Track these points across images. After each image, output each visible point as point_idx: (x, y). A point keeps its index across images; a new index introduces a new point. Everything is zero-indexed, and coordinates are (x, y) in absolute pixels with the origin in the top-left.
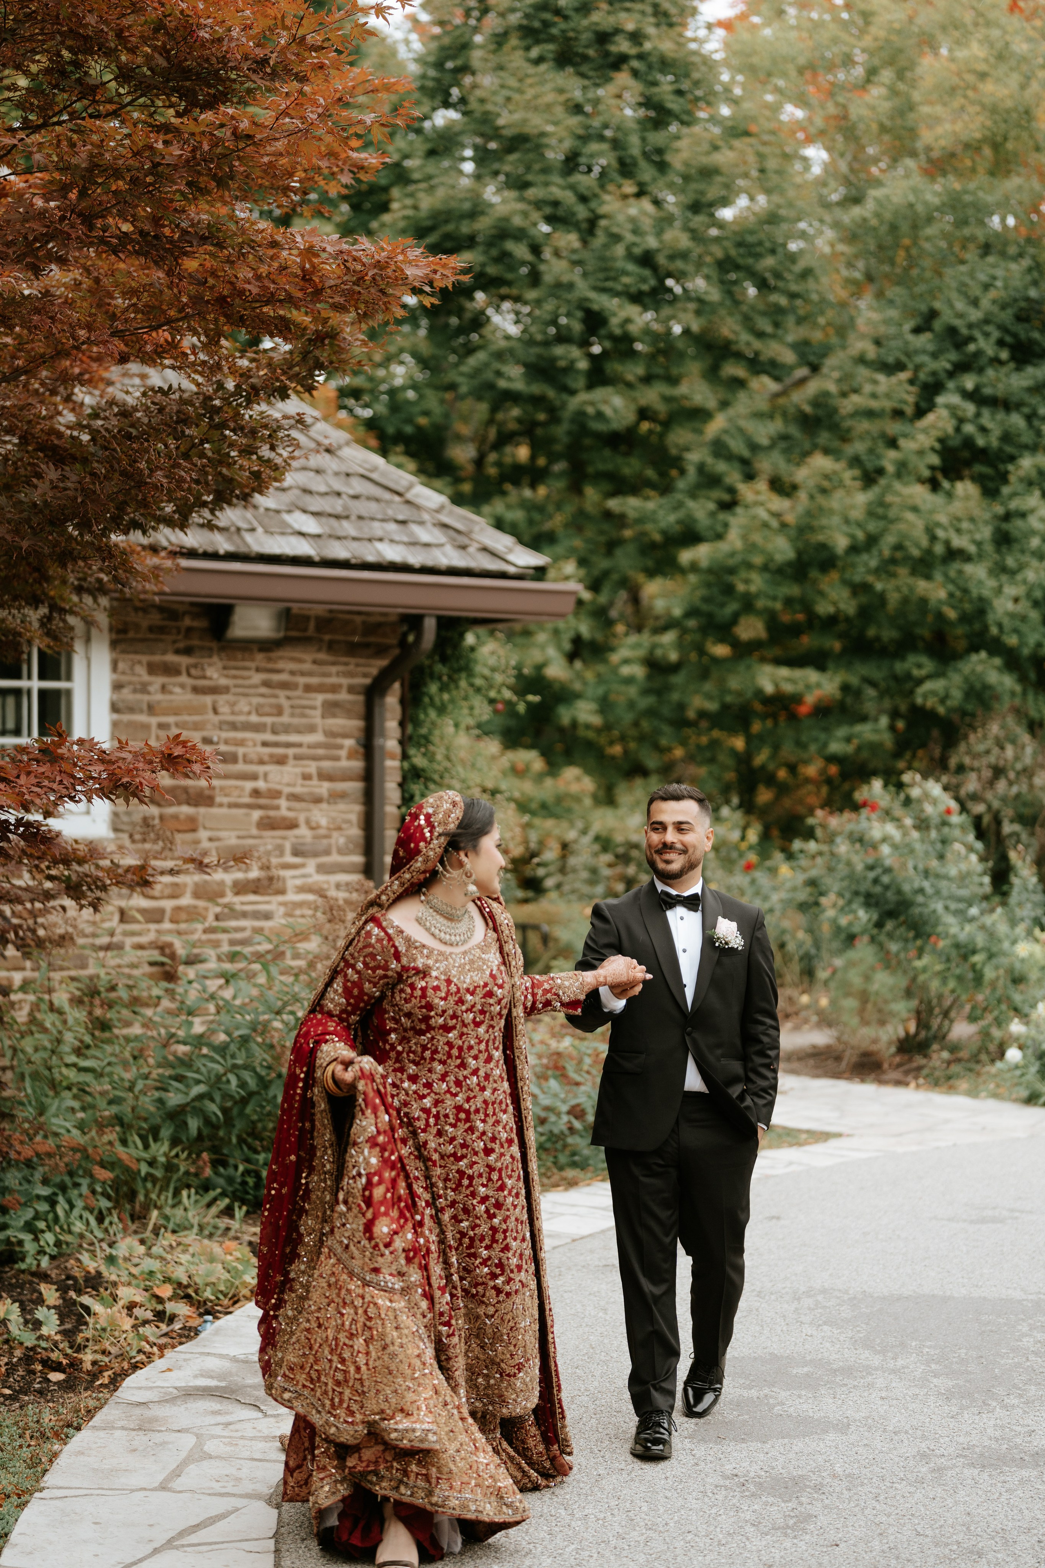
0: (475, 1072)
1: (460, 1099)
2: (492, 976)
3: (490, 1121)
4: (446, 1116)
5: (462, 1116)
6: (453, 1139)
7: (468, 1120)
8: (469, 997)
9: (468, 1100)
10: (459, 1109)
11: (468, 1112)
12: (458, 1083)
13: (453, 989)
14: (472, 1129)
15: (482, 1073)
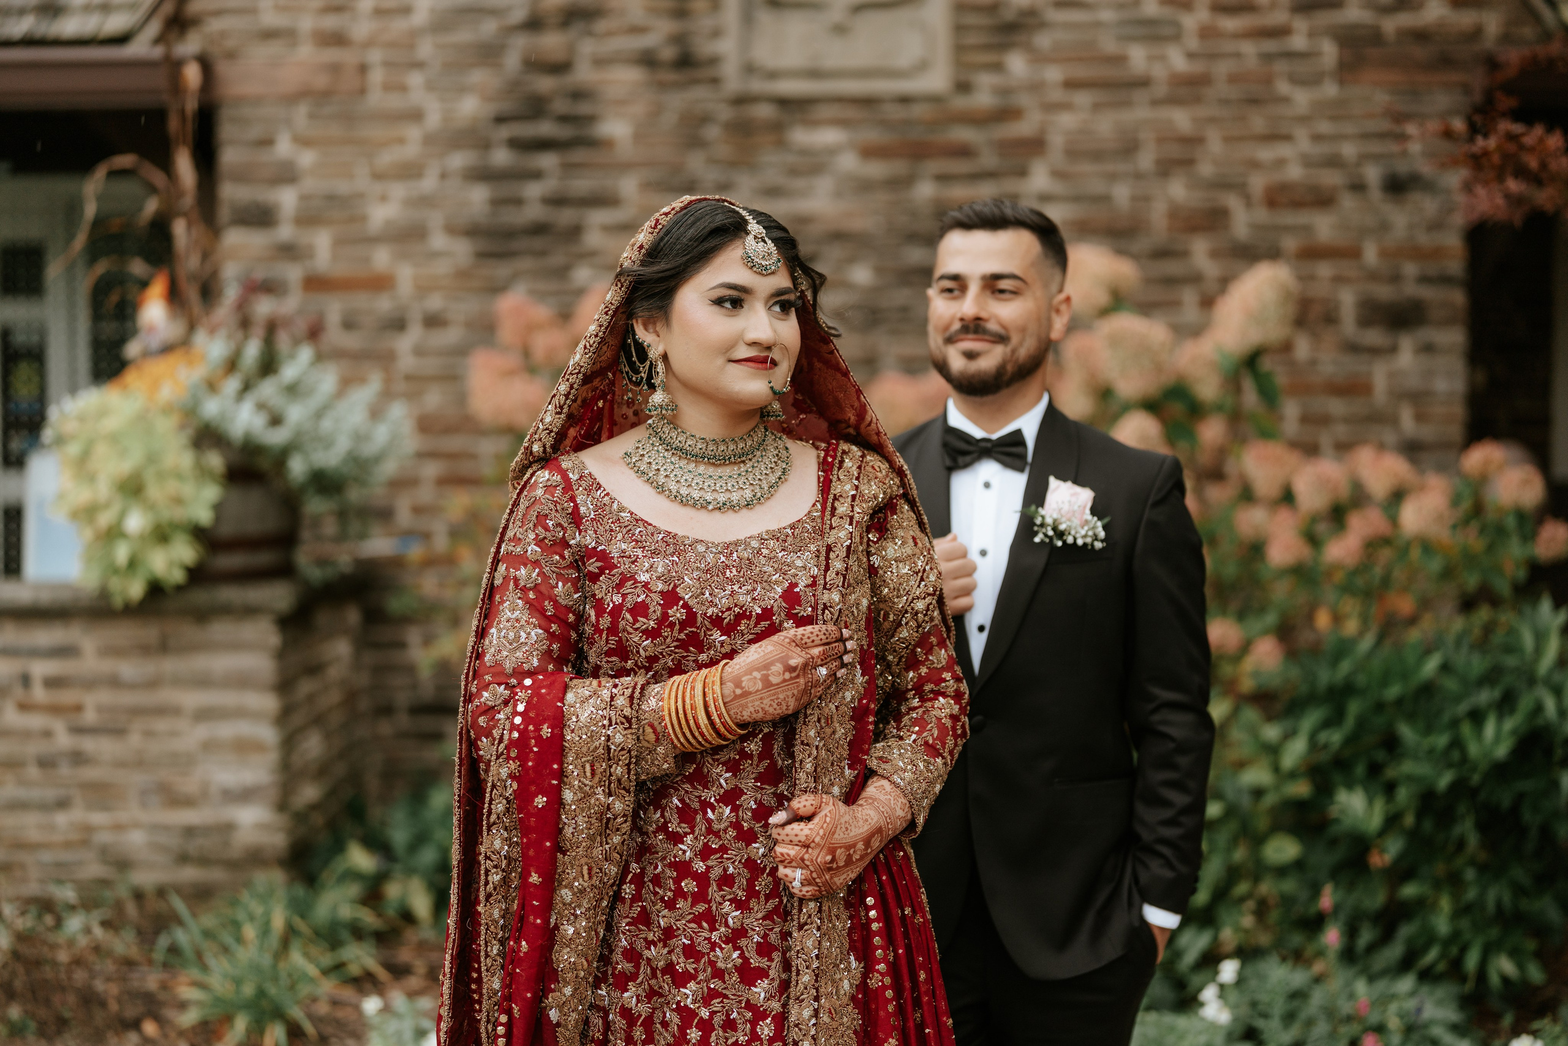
0: (731, 797)
1: (686, 850)
2: (791, 596)
3: (759, 909)
4: (657, 880)
5: (689, 885)
6: (669, 933)
7: (700, 896)
8: (717, 636)
9: (705, 853)
10: (683, 869)
11: (703, 880)
12: (686, 815)
13: (677, 614)
14: (710, 919)
15: (749, 802)
